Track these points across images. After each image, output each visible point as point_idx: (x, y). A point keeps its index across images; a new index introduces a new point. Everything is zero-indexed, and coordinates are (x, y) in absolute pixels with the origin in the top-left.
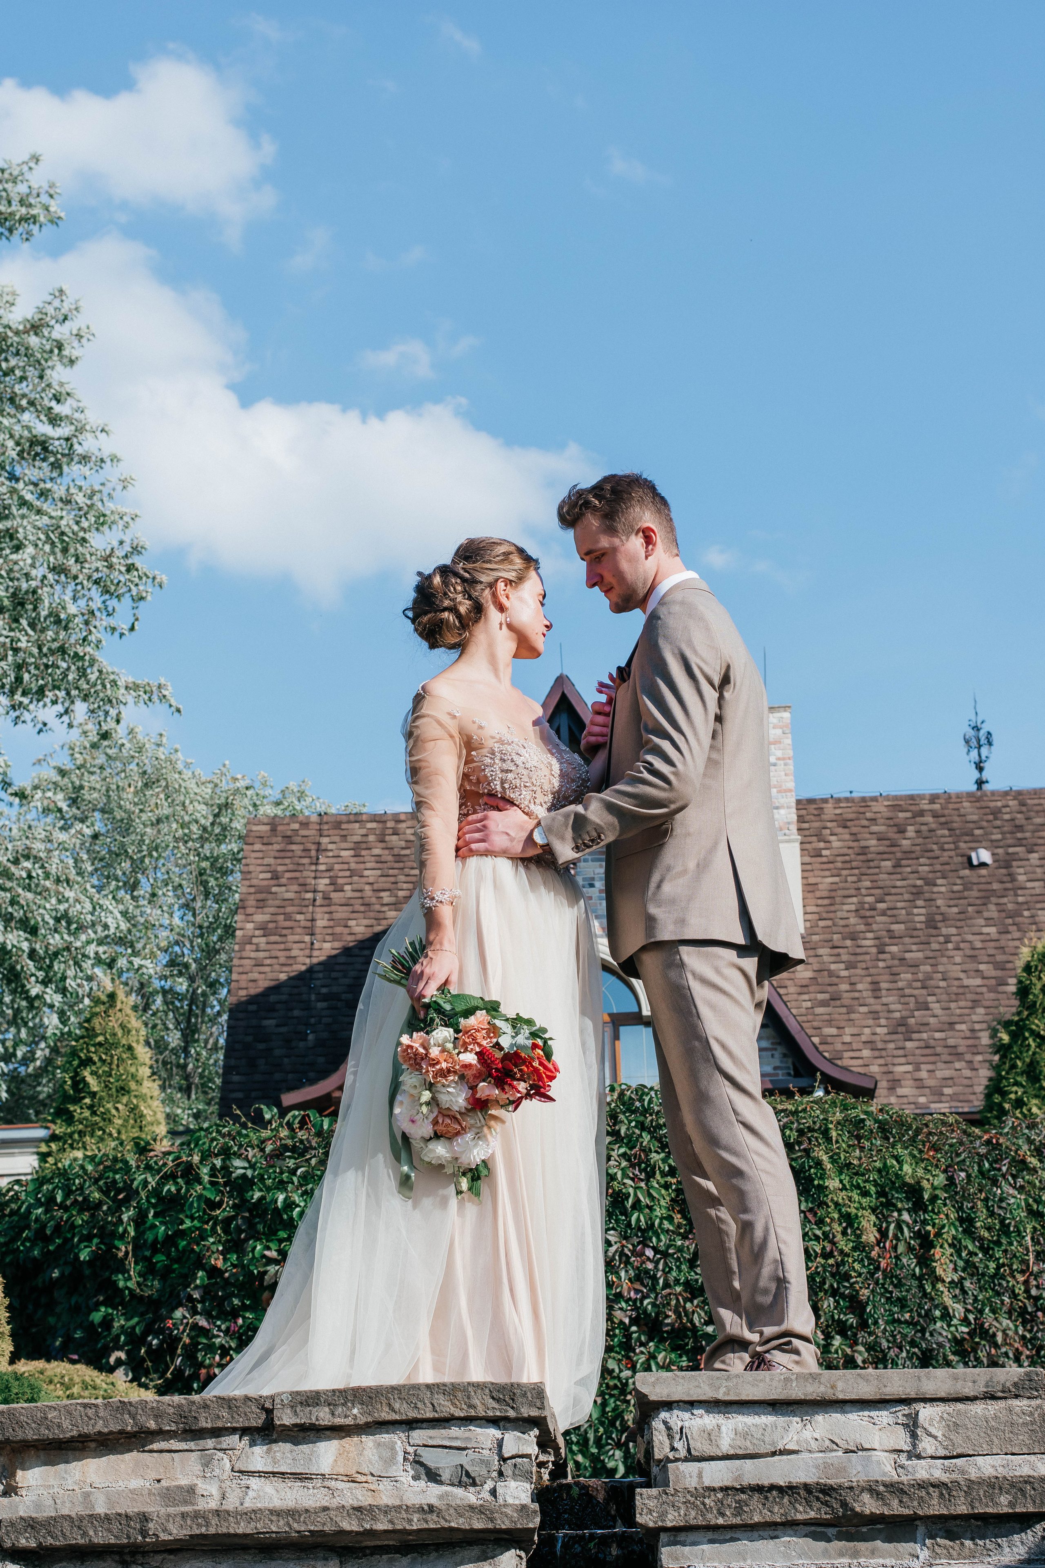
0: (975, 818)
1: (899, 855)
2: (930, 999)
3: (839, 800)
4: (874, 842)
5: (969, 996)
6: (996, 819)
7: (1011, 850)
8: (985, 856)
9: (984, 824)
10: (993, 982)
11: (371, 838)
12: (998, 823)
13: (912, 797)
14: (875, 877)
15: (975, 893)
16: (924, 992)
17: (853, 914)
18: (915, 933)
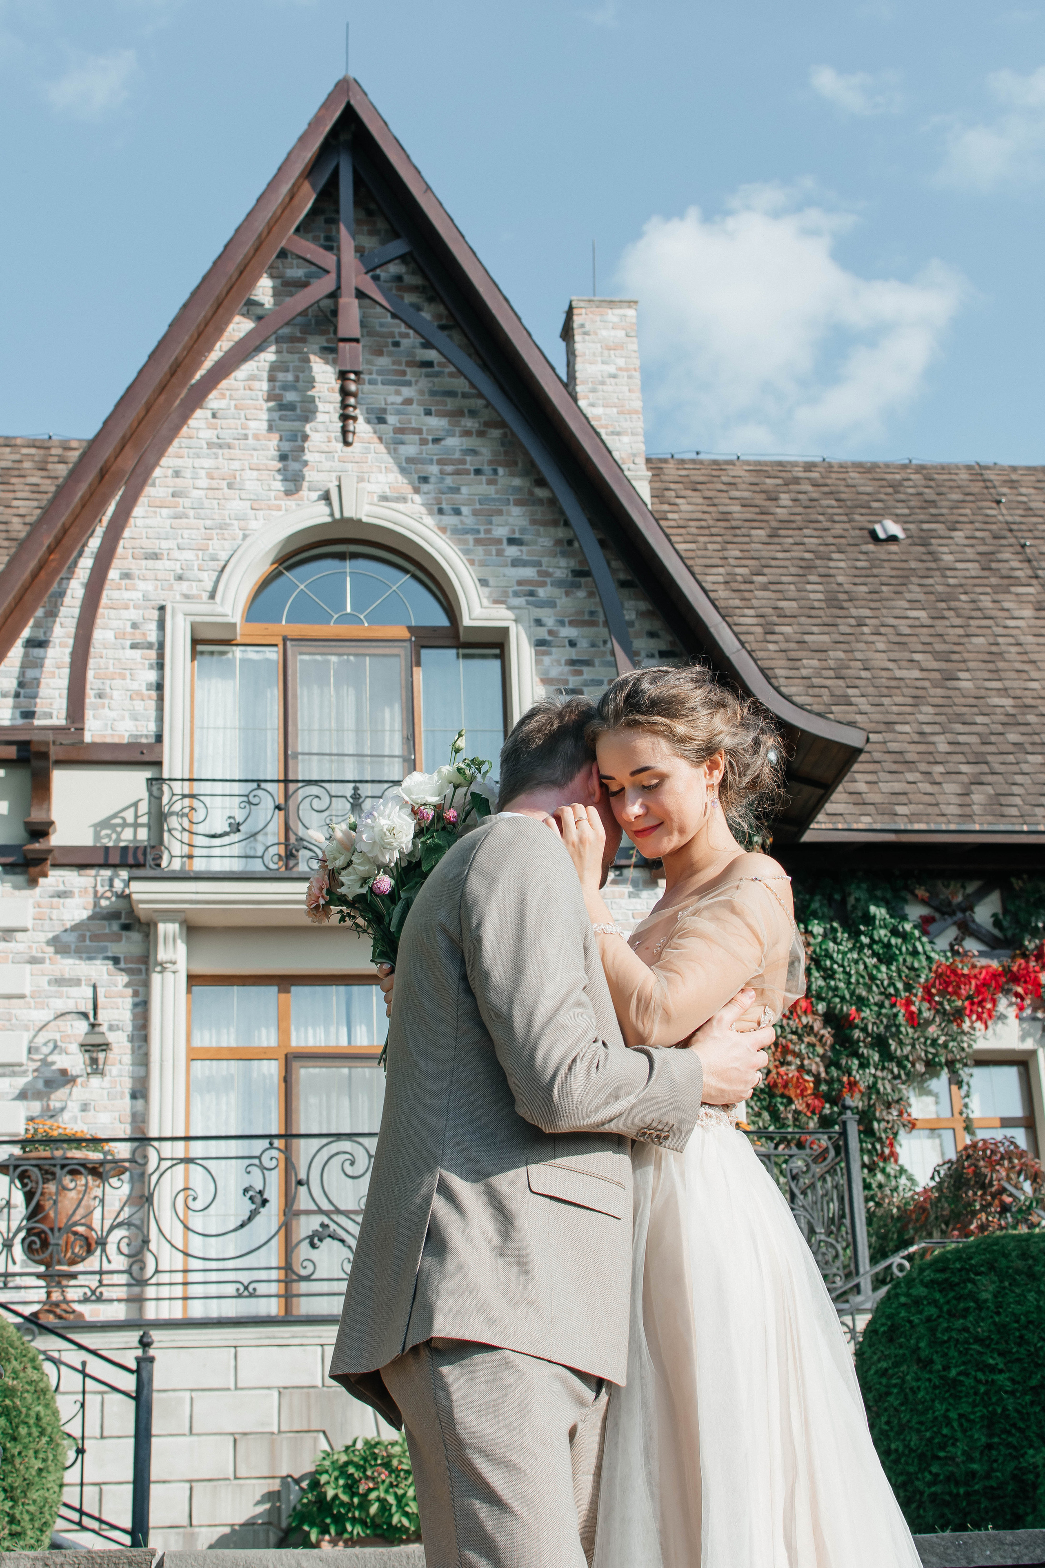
0: (868, 489)
1: (774, 524)
2: (850, 691)
3: (683, 461)
4: (738, 508)
5: (906, 691)
6: (897, 492)
7: (925, 526)
8: (894, 529)
9: (883, 497)
10: (937, 675)
11: (27, 465)
12: (902, 497)
13: (780, 464)
14: (746, 547)
15: (887, 571)
16: (841, 682)
17: (722, 587)
18: (813, 613)
